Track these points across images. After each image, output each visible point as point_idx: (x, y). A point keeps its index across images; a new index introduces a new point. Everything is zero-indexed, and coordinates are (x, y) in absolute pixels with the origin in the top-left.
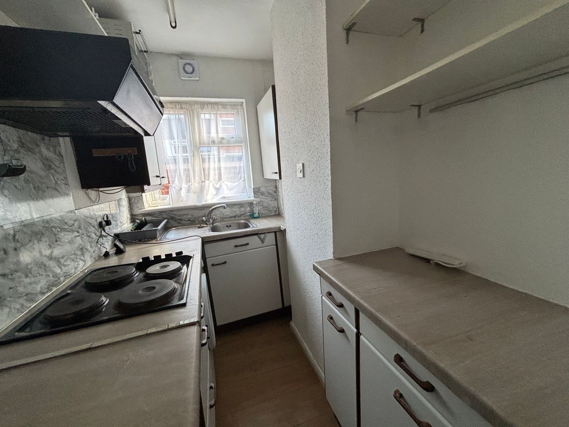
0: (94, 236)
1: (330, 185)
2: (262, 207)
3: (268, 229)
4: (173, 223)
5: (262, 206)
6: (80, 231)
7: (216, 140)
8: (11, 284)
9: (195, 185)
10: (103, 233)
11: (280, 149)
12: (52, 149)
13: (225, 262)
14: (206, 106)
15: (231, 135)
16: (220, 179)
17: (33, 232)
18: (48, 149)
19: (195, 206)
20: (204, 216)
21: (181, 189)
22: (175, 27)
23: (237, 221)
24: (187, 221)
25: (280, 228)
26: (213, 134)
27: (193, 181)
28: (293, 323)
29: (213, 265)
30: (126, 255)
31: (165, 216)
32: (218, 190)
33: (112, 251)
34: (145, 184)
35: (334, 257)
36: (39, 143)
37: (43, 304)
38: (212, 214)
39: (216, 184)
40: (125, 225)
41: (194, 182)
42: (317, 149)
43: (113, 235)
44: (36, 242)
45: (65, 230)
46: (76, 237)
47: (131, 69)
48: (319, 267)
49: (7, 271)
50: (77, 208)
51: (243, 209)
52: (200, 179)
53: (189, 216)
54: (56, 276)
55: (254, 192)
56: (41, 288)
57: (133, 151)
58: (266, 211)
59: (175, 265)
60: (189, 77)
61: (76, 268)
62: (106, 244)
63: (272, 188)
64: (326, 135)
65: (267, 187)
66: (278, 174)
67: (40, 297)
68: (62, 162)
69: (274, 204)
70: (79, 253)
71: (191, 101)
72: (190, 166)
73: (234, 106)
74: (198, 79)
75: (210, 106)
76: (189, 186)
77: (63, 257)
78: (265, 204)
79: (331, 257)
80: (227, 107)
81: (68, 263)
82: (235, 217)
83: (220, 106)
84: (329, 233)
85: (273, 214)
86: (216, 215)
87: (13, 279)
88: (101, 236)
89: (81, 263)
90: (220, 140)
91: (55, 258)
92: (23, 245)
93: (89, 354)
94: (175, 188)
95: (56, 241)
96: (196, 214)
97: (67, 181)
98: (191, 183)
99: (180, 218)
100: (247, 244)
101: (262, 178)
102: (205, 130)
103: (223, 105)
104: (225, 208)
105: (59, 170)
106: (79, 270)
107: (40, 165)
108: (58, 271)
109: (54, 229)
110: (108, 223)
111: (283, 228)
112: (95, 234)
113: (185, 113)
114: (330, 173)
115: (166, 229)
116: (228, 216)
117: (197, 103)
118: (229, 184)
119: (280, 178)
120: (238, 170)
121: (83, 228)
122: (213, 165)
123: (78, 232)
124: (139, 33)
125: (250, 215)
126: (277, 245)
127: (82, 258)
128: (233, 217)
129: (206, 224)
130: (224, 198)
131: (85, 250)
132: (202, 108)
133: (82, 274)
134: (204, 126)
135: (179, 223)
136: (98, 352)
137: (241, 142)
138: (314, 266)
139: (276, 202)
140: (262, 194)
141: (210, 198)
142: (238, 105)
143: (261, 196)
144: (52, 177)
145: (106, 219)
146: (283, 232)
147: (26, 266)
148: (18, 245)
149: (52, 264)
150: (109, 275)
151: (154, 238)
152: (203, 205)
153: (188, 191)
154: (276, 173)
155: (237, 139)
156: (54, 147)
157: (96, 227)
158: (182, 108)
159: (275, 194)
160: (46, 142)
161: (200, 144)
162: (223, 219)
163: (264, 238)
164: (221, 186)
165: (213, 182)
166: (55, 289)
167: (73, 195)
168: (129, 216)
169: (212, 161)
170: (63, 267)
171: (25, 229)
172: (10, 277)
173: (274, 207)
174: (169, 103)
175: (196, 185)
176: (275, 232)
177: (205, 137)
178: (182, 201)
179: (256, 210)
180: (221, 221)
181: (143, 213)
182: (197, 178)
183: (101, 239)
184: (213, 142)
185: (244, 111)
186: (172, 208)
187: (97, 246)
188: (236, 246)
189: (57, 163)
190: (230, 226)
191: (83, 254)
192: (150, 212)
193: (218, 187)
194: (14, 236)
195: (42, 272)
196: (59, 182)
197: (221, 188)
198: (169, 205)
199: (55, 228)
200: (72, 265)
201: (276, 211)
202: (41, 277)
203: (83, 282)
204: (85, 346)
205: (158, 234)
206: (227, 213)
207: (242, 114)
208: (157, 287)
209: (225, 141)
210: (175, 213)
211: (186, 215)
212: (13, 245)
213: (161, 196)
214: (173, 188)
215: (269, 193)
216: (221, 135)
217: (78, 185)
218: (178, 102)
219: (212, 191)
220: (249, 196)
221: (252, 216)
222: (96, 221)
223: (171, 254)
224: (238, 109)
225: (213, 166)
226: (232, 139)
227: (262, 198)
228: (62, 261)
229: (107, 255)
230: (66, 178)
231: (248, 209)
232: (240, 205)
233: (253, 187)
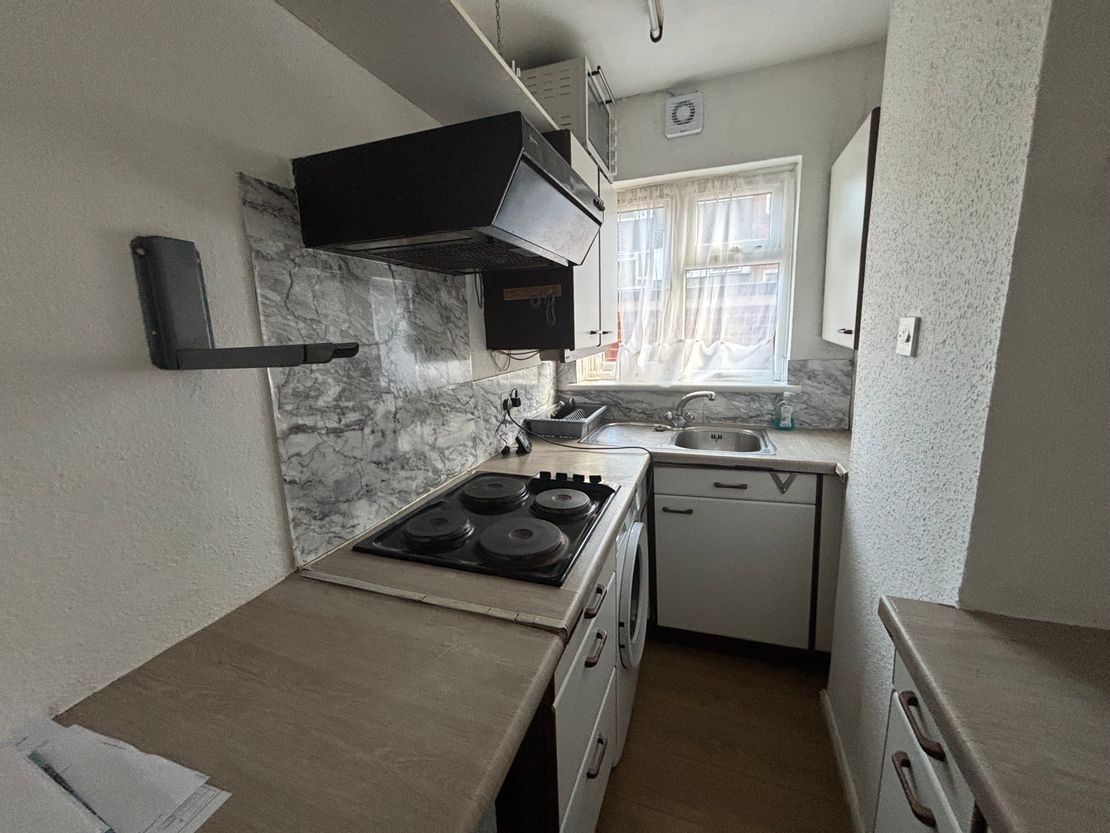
0: (494, 421)
1: (989, 395)
2: (805, 406)
3: (799, 464)
4: (616, 413)
5: (805, 402)
6: (476, 413)
7: (721, 255)
8: (385, 476)
9: (665, 347)
10: (507, 417)
11: (866, 275)
12: (454, 293)
13: (690, 512)
14: (710, 185)
15: (757, 241)
16: (717, 332)
17: (417, 410)
18: (449, 293)
19: (657, 387)
20: (670, 409)
21: (639, 353)
22: (655, 40)
23: (737, 430)
24: (639, 413)
25: (835, 467)
26: (717, 242)
27: (662, 339)
28: (827, 696)
29: (665, 510)
30: (530, 457)
31: (604, 399)
32: (707, 359)
33: (514, 447)
34: (566, 348)
35: (961, 601)
36: (439, 286)
37: (416, 507)
38: (686, 407)
39: (708, 347)
40: (542, 407)
41: (664, 342)
42: (967, 282)
43: (521, 423)
44: (419, 423)
45: (457, 410)
46: (468, 420)
47: (522, 164)
48: (893, 614)
49: (382, 459)
50: (476, 378)
51: (756, 405)
52: (676, 336)
53: (644, 405)
54: (436, 471)
55: (789, 370)
56: (417, 486)
57: (555, 291)
58: (815, 418)
59: (581, 499)
60: (682, 131)
61: (463, 465)
62: (510, 434)
63: (839, 364)
64: (1001, 244)
65: (828, 360)
66: (853, 335)
67: (413, 496)
68: (465, 311)
69: (841, 403)
70: (470, 444)
71: (680, 180)
72: (661, 307)
73: (770, 175)
74: (699, 130)
75: (717, 184)
76: (654, 348)
77: (448, 448)
78: (816, 402)
79: (952, 600)
80: (758, 178)
81: (454, 456)
82: (734, 419)
83: (741, 181)
84: (960, 533)
85: (831, 426)
86: (692, 410)
87: (387, 469)
88: (504, 422)
89: (471, 459)
90: (728, 253)
91: (438, 449)
92: (404, 427)
93: (417, 609)
94: (629, 351)
95: (443, 424)
96: (659, 403)
97: (468, 338)
98: (657, 343)
99: (629, 405)
100: (744, 487)
101: (816, 338)
102: (700, 234)
103: (748, 177)
104: (711, 400)
105: (460, 324)
106: (467, 468)
107: (436, 317)
108: (440, 466)
109: (442, 408)
110: (516, 402)
111: (841, 469)
112: (496, 417)
113: (668, 206)
114: (994, 359)
115: (602, 422)
116: (719, 416)
117: (692, 181)
118: (735, 347)
119: (856, 346)
120: (760, 315)
121: (479, 408)
122: (708, 303)
123: (472, 414)
124: (597, 73)
125: (772, 421)
126: (819, 504)
127: (473, 452)
128: (729, 419)
129: (673, 426)
130: (719, 376)
131: (478, 441)
132: (702, 190)
133: (467, 476)
134: (701, 227)
135: (625, 415)
136: (426, 611)
137: (778, 256)
138: (882, 605)
139: (846, 400)
140: (812, 376)
141: (692, 375)
142: (782, 172)
143: (807, 382)
144: (449, 334)
145: (514, 396)
146: (842, 481)
147: (404, 455)
148: (399, 426)
149: (434, 455)
150: (491, 488)
151: (577, 436)
152: (671, 387)
153: (651, 357)
154: (849, 332)
155: (769, 250)
156: (458, 290)
157: (499, 407)
158: (661, 196)
159: (845, 379)
160: (448, 283)
161: (686, 264)
162: (707, 420)
163: (789, 482)
164: (715, 351)
165: (702, 342)
166: (432, 490)
167: (473, 359)
168: (552, 392)
169: (706, 292)
170: (446, 461)
171: (408, 406)
172: (384, 466)
173: (840, 410)
174: (641, 188)
175: (667, 345)
176: (820, 476)
177: (699, 250)
178: (637, 375)
179: (787, 412)
180: (702, 424)
181: (574, 389)
182: (670, 333)
183: (503, 426)
184: (715, 259)
185: (796, 183)
186: (619, 386)
187: (495, 436)
188: (717, 485)
189: (458, 314)
190: (720, 437)
191: (475, 447)
192: (585, 389)
193: (709, 354)
194: (395, 415)
195: (420, 464)
196: (456, 341)
197: (716, 357)
198: (615, 380)
199: (445, 406)
200: (459, 459)
201: (842, 420)
202: (418, 472)
203: (460, 491)
204: (417, 596)
205: (584, 430)
206: (720, 410)
207: (792, 189)
208: (536, 533)
209: (740, 256)
210: (622, 395)
211: (639, 401)
212: (392, 425)
213: (605, 363)
214: (626, 352)
215: (830, 376)
216: (732, 244)
217: (483, 345)
218: (656, 186)
219: (696, 360)
220: (774, 376)
221: (776, 425)
222: (500, 398)
223: (582, 477)
224: (782, 182)
225: (708, 306)
226: (758, 251)
227: (809, 386)
228: (447, 453)
229: (506, 452)
230: (467, 335)
231: (770, 406)
232: (752, 395)
233: (789, 358)
